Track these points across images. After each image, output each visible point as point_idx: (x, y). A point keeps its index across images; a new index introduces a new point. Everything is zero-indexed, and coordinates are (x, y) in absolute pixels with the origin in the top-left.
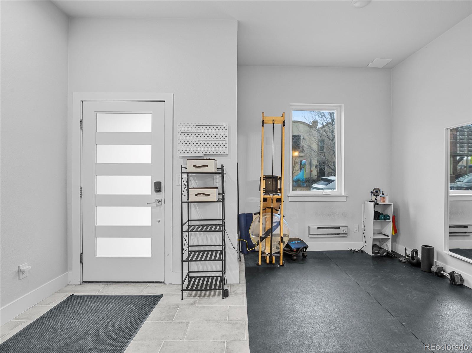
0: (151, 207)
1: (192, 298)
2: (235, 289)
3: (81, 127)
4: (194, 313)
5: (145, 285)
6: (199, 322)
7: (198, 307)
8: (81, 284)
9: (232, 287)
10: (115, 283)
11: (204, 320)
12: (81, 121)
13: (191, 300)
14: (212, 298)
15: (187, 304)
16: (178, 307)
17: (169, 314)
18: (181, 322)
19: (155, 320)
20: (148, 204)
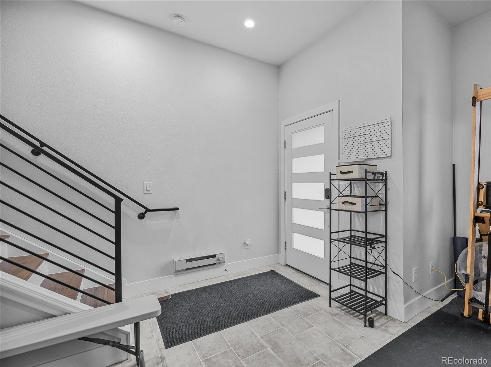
0: (324, 212)
1: (339, 310)
2: (391, 325)
3: (285, 146)
4: (325, 322)
5: (318, 283)
6: (320, 331)
7: (334, 320)
8: (285, 266)
9: (391, 322)
10: (302, 273)
11: (325, 333)
12: (285, 142)
13: (336, 311)
14: (356, 320)
15: (329, 313)
16: (320, 311)
17: (307, 312)
18: (308, 323)
19: (294, 311)
20: (320, 209)
